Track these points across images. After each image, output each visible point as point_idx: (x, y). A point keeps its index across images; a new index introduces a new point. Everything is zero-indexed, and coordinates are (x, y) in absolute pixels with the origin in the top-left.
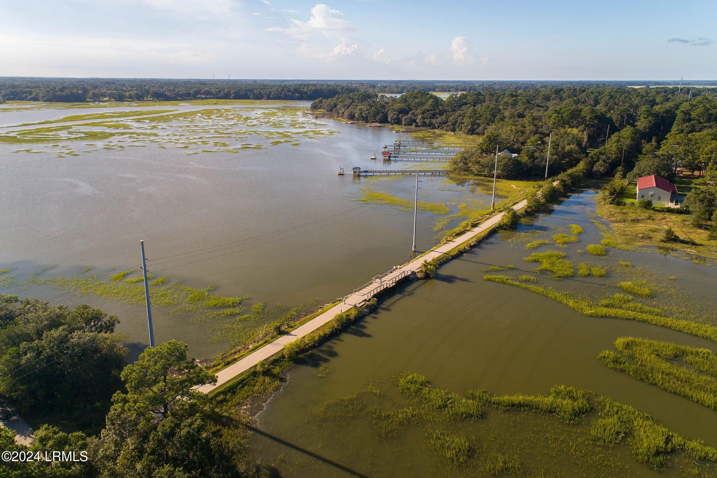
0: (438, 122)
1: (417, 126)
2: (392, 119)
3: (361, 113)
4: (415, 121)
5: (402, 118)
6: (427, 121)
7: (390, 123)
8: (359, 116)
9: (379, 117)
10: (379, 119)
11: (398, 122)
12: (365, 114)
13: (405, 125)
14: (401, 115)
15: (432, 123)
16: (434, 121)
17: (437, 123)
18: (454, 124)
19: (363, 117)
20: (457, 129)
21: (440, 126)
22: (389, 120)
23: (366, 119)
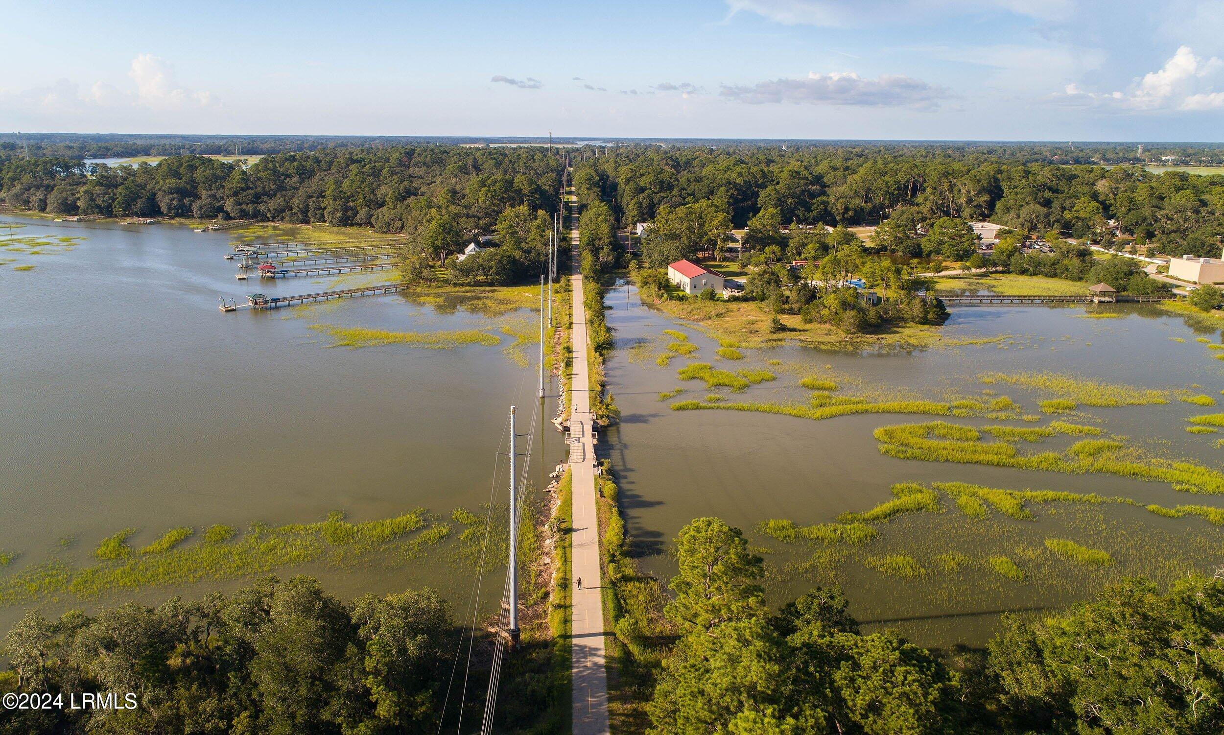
0: (271, 209)
1: (228, 217)
2: (170, 209)
3: (92, 200)
4: (220, 209)
5: (191, 205)
6: (250, 208)
7: (167, 215)
8: (89, 205)
9: (140, 204)
10: (141, 209)
11: (184, 212)
12: (104, 201)
13: (201, 217)
14: (187, 199)
15: (259, 211)
16: (262, 207)
17: (269, 210)
18: (305, 211)
19: (98, 207)
20: (312, 220)
21: (278, 215)
22: (164, 209)
23: (108, 211)
